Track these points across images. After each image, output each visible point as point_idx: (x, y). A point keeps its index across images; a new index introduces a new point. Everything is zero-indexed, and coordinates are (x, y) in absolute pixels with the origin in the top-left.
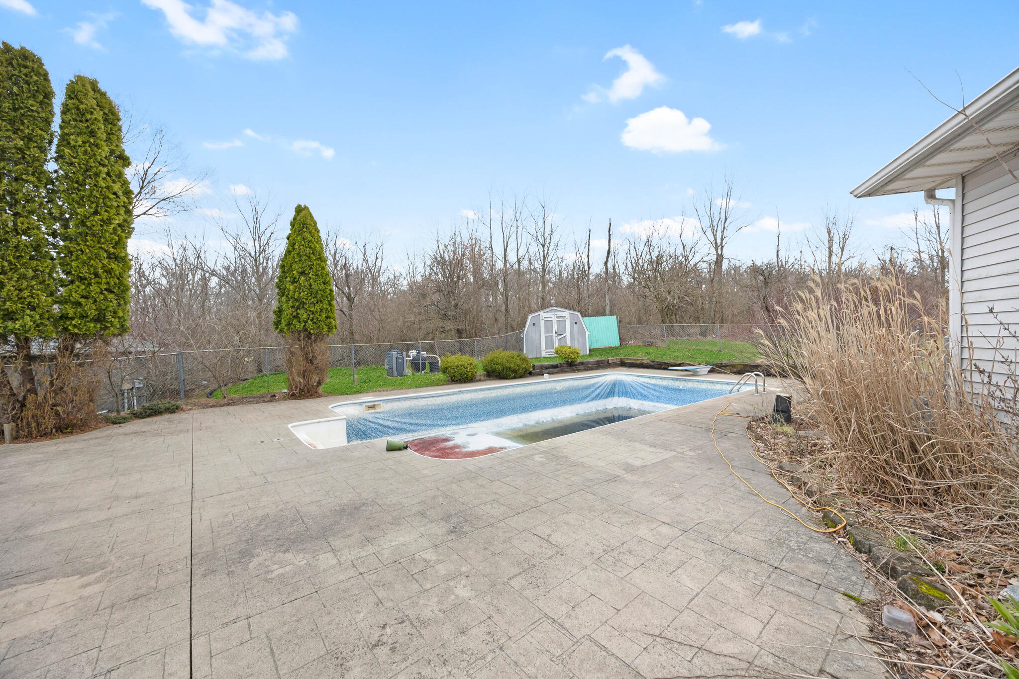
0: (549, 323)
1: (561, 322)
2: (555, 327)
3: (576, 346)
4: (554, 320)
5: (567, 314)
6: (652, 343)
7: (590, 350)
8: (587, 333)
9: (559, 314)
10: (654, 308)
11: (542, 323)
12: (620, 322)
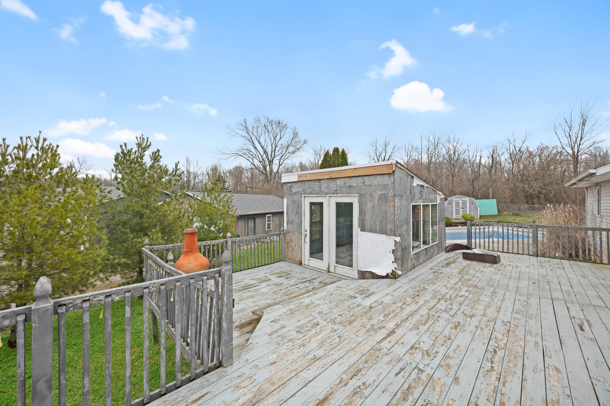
0: (457, 204)
1: (464, 203)
2: (461, 205)
3: (472, 214)
4: (461, 202)
5: (467, 199)
6: (518, 214)
7: (480, 216)
8: (479, 208)
9: (463, 199)
10: (521, 195)
11: (454, 203)
12: (498, 202)
